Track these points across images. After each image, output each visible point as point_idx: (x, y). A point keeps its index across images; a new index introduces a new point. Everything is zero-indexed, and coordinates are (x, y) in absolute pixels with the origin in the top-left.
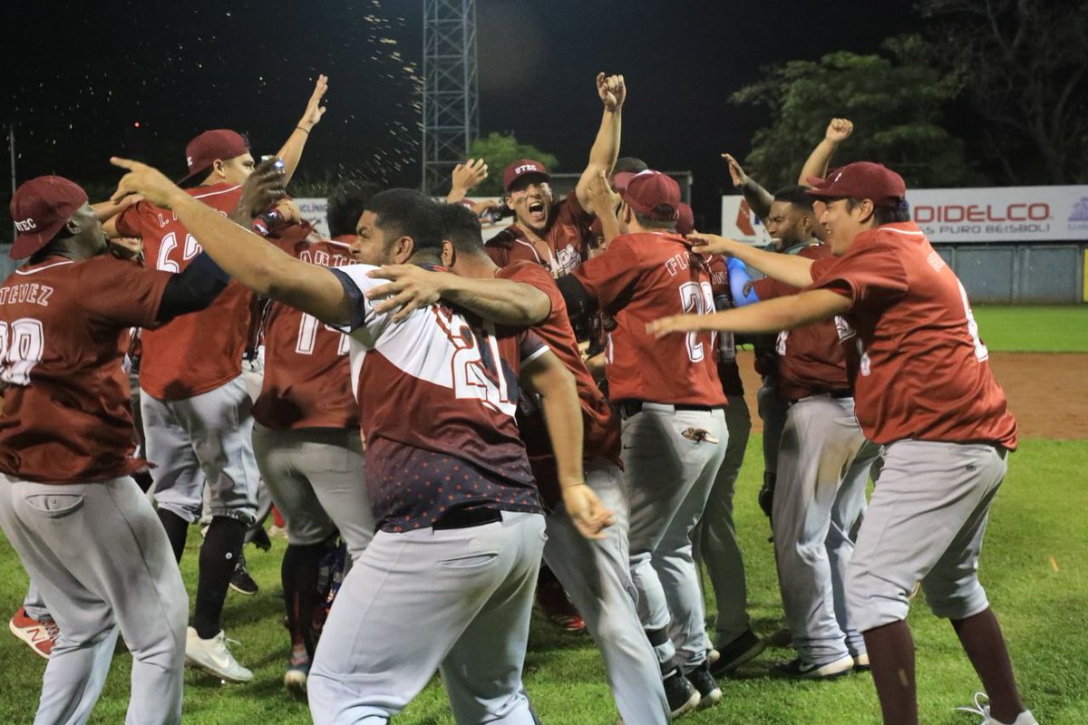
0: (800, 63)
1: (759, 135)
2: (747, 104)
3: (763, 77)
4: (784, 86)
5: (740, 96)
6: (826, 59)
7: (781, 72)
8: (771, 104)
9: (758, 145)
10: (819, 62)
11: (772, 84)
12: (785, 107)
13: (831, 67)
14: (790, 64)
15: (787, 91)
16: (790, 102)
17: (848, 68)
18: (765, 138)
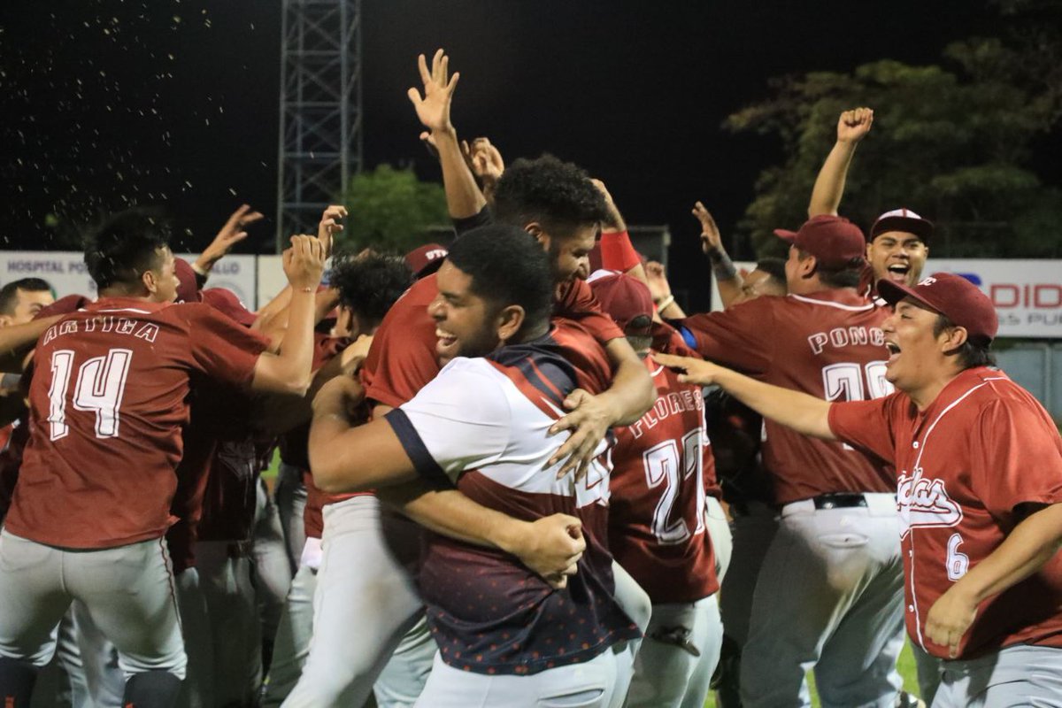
0: (825, 76)
1: (767, 176)
2: (748, 133)
3: (773, 95)
4: (803, 108)
5: (739, 120)
6: (863, 71)
7: (798, 87)
8: (785, 133)
9: (766, 191)
10: (853, 75)
11: (785, 104)
12: (804, 137)
13: (871, 83)
14: (813, 77)
15: (807, 116)
17: (895, 85)
18: (776, 181)
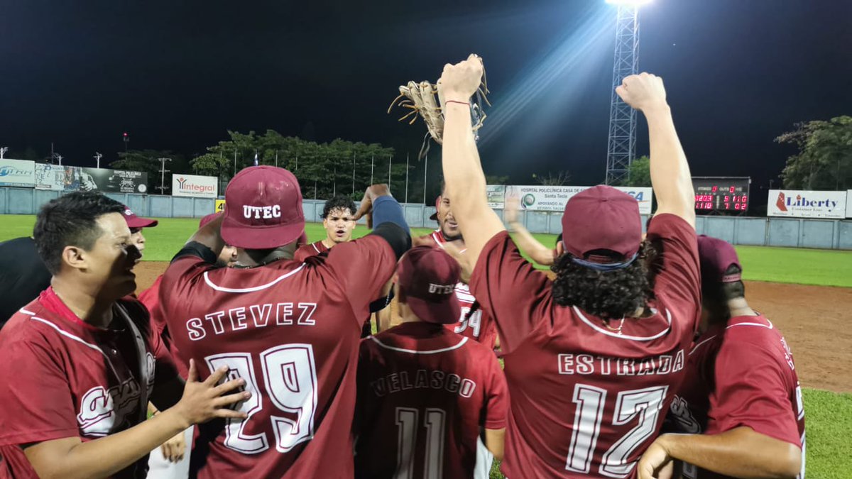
0: (818, 122)
1: (790, 159)
2: (785, 143)
3: (796, 129)
4: (808, 134)
5: (782, 138)
6: (834, 120)
7: (805, 126)
8: (799, 143)
9: (790, 164)
10: (829, 121)
11: (800, 132)
12: (809, 144)
13: (838, 124)
14: (812, 122)
15: (811, 136)
16: (812, 142)
17: (847, 125)
18: (794, 161)
